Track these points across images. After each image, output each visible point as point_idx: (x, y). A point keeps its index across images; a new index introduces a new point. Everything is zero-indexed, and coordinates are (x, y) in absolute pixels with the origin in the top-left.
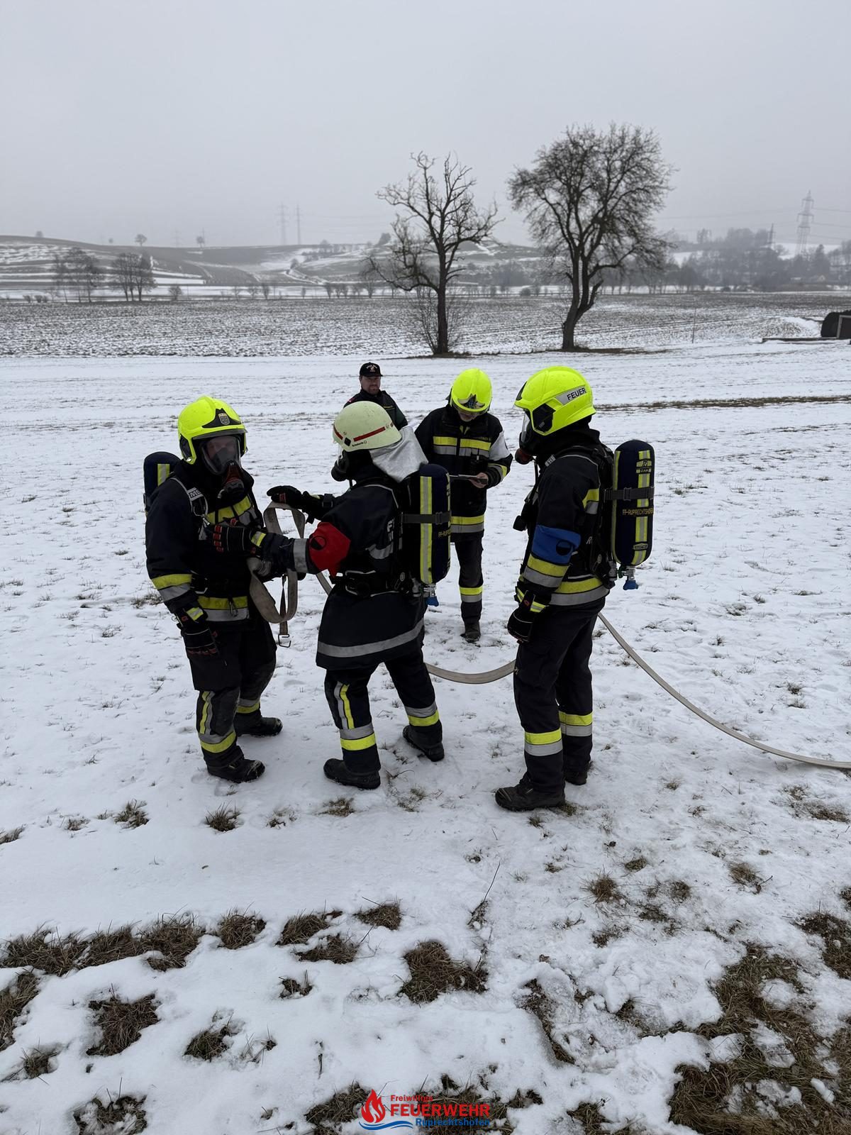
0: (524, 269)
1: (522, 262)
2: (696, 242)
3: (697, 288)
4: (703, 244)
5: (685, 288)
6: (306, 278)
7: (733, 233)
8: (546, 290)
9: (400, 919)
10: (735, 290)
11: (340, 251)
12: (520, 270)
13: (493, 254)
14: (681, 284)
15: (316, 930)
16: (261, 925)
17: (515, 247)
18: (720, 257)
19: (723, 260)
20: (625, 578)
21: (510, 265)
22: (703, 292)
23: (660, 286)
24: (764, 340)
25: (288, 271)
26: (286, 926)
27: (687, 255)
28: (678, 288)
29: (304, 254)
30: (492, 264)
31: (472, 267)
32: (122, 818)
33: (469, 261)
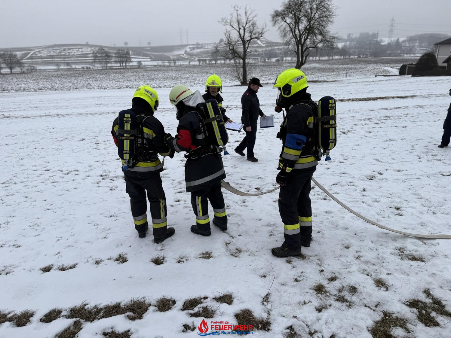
0: (277, 51)
1: (276, 48)
2: (346, 38)
3: (348, 57)
4: (350, 39)
5: (342, 57)
6: (190, 57)
7: (362, 35)
8: (286, 59)
9: (232, 301)
10: (363, 57)
11: (203, 46)
12: (275, 52)
13: (264, 46)
14: (341, 55)
15: (197, 305)
16: (174, 302)
17: (273, 43)
18: (357, 44)
19: (358, 45)
20: (325, 156)
21: (271, 50)
22: (350, 58)
23: (332, 56)
24: (376, 76)
25: (183, 55)
26: (185, 303)
27: (343, 44)
28: (339, 57)
29: (189, 48)
30: (264, 49)
31: (256, 51)
32: (117, 260)
33: (254, 49)
